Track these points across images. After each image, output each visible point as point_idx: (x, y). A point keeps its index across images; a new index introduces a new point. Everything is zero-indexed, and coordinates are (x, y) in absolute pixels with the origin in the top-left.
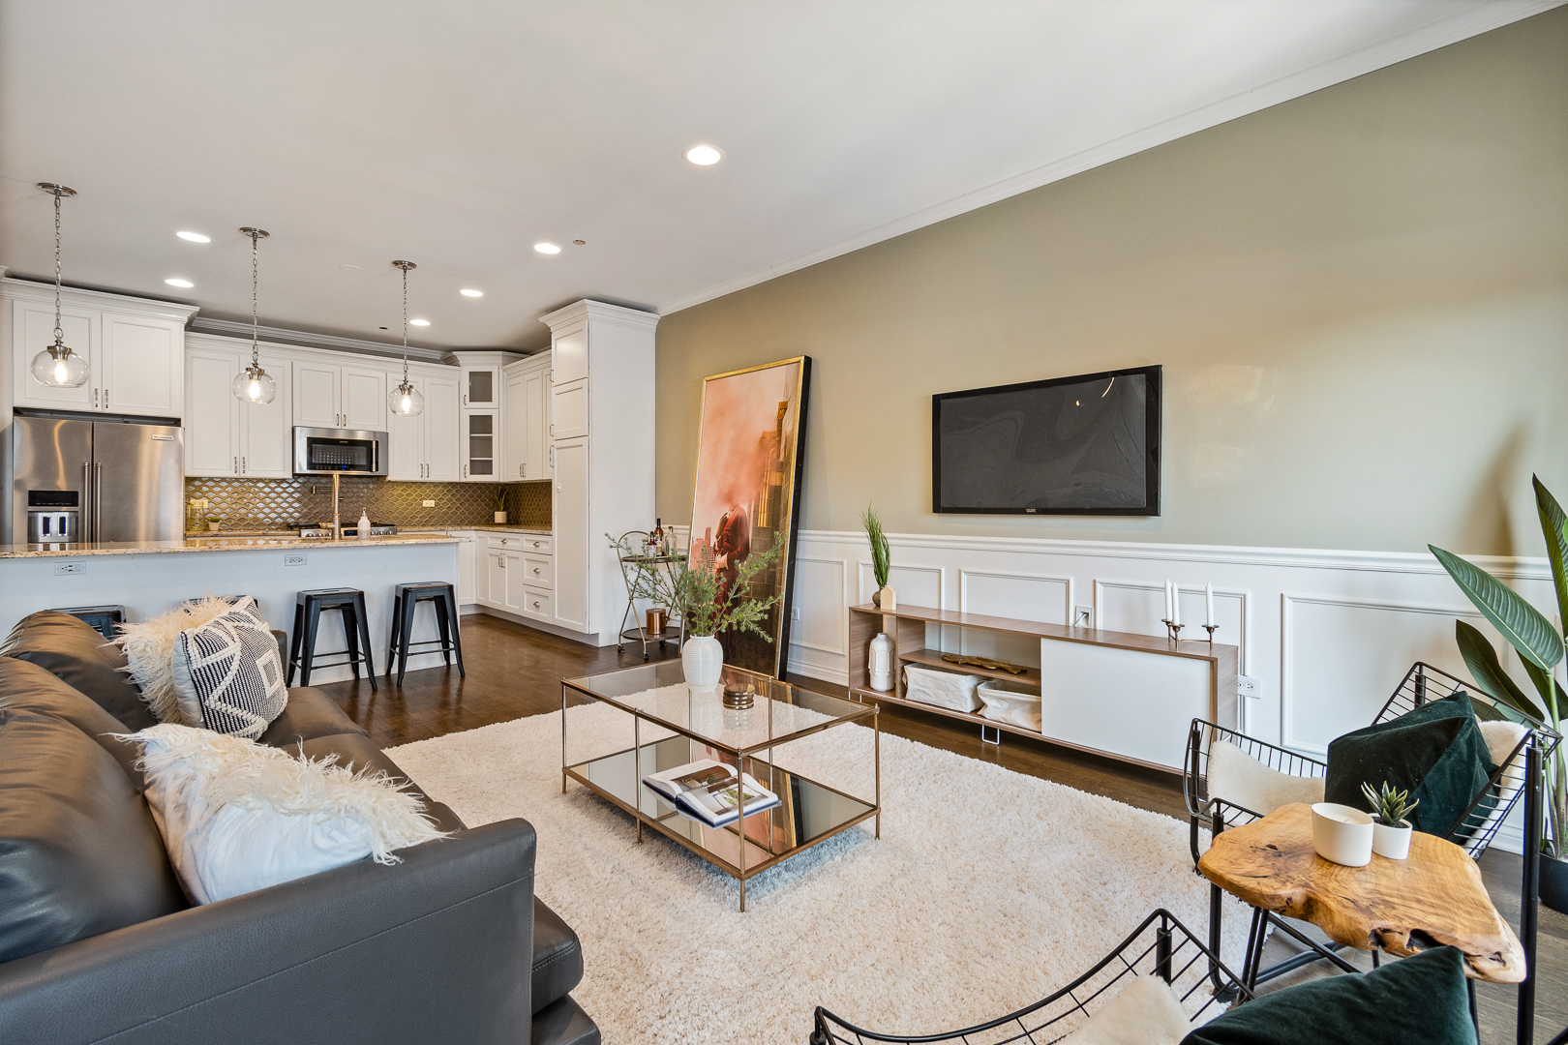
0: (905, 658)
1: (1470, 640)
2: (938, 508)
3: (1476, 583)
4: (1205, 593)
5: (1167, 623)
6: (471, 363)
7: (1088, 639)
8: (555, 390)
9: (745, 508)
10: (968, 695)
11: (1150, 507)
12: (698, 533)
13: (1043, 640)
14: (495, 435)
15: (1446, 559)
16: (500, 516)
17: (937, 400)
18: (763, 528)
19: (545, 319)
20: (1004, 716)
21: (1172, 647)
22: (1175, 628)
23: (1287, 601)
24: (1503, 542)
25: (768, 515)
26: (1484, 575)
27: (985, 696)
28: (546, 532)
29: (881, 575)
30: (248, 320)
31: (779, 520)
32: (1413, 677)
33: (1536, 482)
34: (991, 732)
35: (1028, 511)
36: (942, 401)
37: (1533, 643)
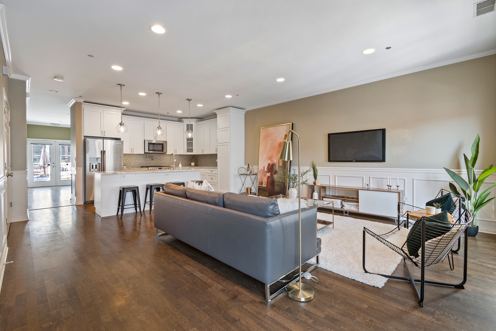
0: (323, 196)
1: (452, 186)
2: (329, 161)
3: (453, 175)
4: (397, 179)
5: (388, 186)
6: (187, 122)
7: (368, 190)
8: (218, 130)
9: (275, 161)
10: (340, 204)
11: (383, 160)
12: (261, 167)
13: (359, 190)
14: (194, 141)
15: (447, 170)
16: (193, 164)
17: (329, 135)
18: (281, 166)
19: (216, 112)
20: (349, 208)
21: (389, 190)
22: (390, 186)
23: (414, 180)
24: (458, 167)
25: (282, 163)
26: (454, 173)
27: (344, 204)
28: (215, 168)
29: (315, 176)
30: (157, 115)
31: (285, 164)
32: (441, 192)
33: (464, 155)
34: (346, 212)
35: (353, 161)
36: (331, 135)
37: (463, 186)
